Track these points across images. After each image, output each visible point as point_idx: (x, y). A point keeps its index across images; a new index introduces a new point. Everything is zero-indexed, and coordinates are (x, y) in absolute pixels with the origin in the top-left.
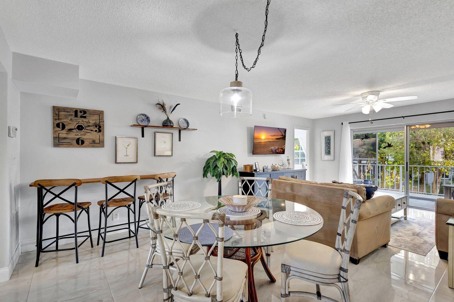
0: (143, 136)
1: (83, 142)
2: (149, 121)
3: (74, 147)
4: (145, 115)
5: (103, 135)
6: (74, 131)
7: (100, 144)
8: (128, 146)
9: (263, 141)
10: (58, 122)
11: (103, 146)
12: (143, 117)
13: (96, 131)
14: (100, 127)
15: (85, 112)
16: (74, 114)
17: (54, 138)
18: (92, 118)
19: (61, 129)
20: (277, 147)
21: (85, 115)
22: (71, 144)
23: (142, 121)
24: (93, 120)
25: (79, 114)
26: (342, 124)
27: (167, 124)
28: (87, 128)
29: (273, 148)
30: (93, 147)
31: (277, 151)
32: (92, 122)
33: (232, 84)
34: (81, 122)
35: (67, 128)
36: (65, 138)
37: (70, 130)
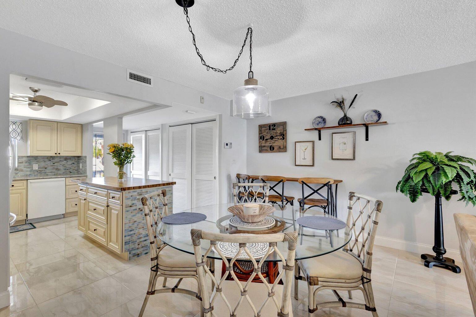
0: (320, 139)
1: (273, 148)
2: (325, 122)
3: (269, 152)
4: (322, 118)
5: (286, 141)
6: (269, 140)
7: (283, 149)
8: (305, 149)
10: (261, 135)
11: (286, 151)
12: (320, 120)
13: (281, 139)
14: (284, 135)
15: (274, 125)
16: (268, 128)
17: (259, 146)
18: (278, 129)
19: (262, 140)
21: (274, 128)
22: (267, 151)
23: (318, 124)
24: (279, 130)
25: (272, 127)
28: (276, 138)
30: (279, 152)
32: (279, 132)
34: (273, 133)
35: (265, 139)
36: (264, 146)
37: (266, 140)
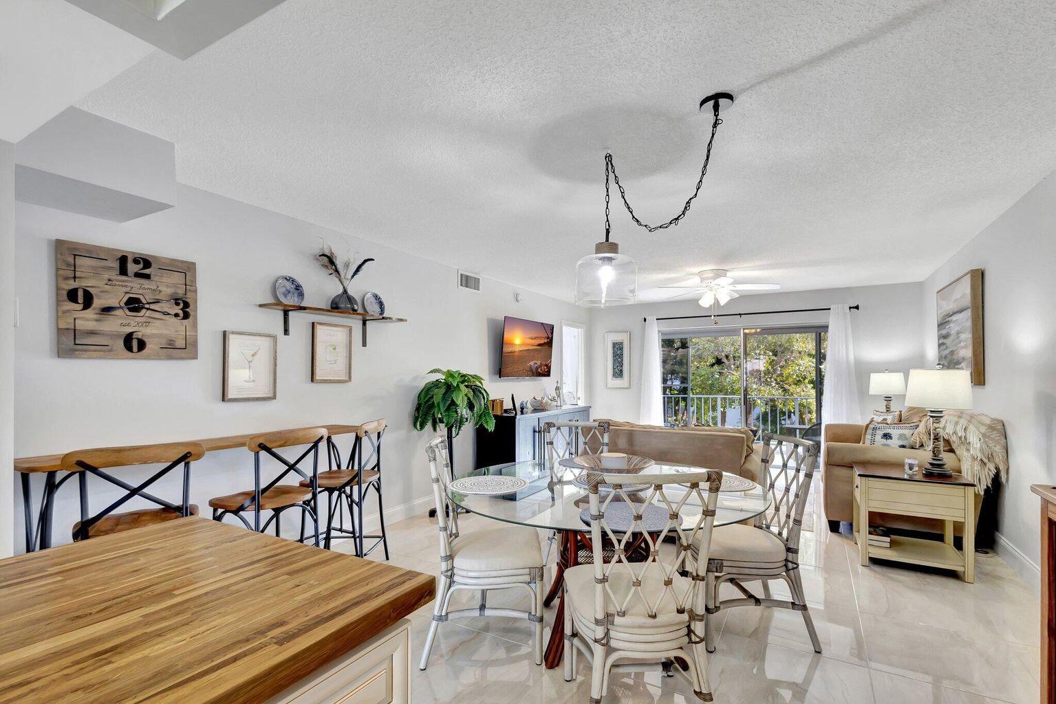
0: (286, 332)
1: (142, 345)
2: (301, 295)
3: (117, 357)
4: (293, 281)
5: (195, 326)
6: (118, 312)
7: (183, 349)
8: (253, 355)
9: (517, 349)
10: (72, 285)
11: (194, 356)
12: (289, 285)
13: (176, 315)
14: (186, 305)
15: (147, 263)
16: (116, 265)
17: (60, 331)
18: (164, 280)
19: (81, 307)
20: (539, 363)
21: (147, 271)
22: (111, 351)
23: (285, 296)
24: (166, 285)
25: (132, 268)
26: (645, 320)
27: (342, 305)
28: (152, 307)
29: (532, 363)
30: (170, 358)
31: (539, 370)
32: (167, 291)
33: (599, 248)
34: (138, 288)
35: (98, 303)
36: (92, 333)
37: (107, 310)
